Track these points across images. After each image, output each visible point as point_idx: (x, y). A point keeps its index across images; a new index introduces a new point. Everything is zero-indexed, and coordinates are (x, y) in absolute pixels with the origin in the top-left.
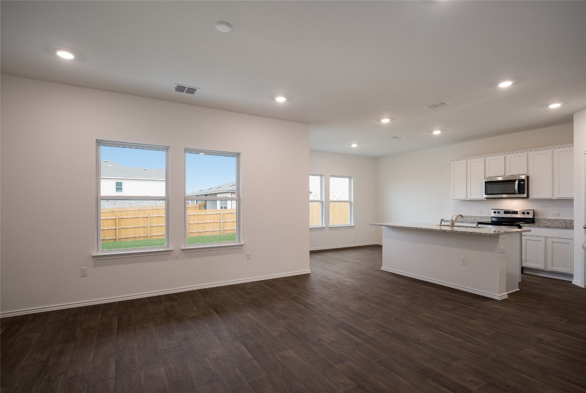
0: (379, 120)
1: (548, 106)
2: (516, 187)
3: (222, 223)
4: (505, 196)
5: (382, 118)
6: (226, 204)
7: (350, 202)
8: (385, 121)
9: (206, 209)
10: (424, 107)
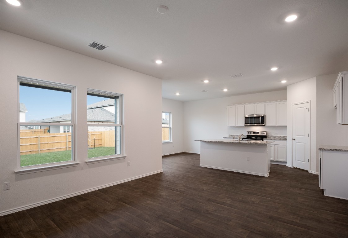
0: (203, 81)
1: (281, 81)
2: (260, 120)
3: (67, 142)
4: (256, 125)
5: (204, 80)
7: (170, 128)
8: (206, 81)
9: (50, 133)
10: (231, 76)
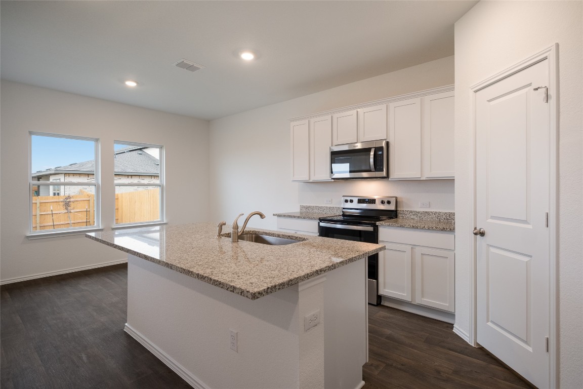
2: (372, 160)
6: (59, 190)
